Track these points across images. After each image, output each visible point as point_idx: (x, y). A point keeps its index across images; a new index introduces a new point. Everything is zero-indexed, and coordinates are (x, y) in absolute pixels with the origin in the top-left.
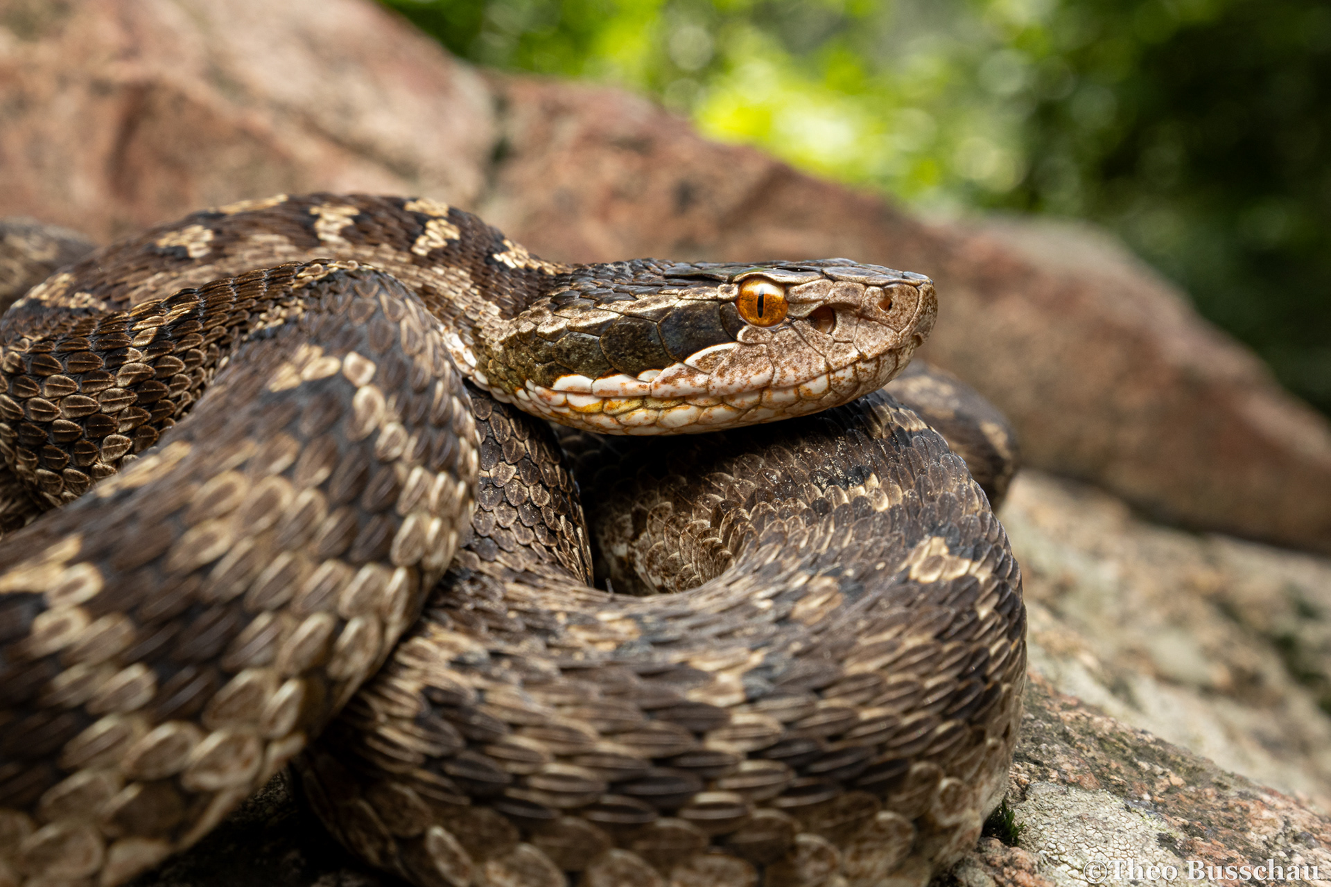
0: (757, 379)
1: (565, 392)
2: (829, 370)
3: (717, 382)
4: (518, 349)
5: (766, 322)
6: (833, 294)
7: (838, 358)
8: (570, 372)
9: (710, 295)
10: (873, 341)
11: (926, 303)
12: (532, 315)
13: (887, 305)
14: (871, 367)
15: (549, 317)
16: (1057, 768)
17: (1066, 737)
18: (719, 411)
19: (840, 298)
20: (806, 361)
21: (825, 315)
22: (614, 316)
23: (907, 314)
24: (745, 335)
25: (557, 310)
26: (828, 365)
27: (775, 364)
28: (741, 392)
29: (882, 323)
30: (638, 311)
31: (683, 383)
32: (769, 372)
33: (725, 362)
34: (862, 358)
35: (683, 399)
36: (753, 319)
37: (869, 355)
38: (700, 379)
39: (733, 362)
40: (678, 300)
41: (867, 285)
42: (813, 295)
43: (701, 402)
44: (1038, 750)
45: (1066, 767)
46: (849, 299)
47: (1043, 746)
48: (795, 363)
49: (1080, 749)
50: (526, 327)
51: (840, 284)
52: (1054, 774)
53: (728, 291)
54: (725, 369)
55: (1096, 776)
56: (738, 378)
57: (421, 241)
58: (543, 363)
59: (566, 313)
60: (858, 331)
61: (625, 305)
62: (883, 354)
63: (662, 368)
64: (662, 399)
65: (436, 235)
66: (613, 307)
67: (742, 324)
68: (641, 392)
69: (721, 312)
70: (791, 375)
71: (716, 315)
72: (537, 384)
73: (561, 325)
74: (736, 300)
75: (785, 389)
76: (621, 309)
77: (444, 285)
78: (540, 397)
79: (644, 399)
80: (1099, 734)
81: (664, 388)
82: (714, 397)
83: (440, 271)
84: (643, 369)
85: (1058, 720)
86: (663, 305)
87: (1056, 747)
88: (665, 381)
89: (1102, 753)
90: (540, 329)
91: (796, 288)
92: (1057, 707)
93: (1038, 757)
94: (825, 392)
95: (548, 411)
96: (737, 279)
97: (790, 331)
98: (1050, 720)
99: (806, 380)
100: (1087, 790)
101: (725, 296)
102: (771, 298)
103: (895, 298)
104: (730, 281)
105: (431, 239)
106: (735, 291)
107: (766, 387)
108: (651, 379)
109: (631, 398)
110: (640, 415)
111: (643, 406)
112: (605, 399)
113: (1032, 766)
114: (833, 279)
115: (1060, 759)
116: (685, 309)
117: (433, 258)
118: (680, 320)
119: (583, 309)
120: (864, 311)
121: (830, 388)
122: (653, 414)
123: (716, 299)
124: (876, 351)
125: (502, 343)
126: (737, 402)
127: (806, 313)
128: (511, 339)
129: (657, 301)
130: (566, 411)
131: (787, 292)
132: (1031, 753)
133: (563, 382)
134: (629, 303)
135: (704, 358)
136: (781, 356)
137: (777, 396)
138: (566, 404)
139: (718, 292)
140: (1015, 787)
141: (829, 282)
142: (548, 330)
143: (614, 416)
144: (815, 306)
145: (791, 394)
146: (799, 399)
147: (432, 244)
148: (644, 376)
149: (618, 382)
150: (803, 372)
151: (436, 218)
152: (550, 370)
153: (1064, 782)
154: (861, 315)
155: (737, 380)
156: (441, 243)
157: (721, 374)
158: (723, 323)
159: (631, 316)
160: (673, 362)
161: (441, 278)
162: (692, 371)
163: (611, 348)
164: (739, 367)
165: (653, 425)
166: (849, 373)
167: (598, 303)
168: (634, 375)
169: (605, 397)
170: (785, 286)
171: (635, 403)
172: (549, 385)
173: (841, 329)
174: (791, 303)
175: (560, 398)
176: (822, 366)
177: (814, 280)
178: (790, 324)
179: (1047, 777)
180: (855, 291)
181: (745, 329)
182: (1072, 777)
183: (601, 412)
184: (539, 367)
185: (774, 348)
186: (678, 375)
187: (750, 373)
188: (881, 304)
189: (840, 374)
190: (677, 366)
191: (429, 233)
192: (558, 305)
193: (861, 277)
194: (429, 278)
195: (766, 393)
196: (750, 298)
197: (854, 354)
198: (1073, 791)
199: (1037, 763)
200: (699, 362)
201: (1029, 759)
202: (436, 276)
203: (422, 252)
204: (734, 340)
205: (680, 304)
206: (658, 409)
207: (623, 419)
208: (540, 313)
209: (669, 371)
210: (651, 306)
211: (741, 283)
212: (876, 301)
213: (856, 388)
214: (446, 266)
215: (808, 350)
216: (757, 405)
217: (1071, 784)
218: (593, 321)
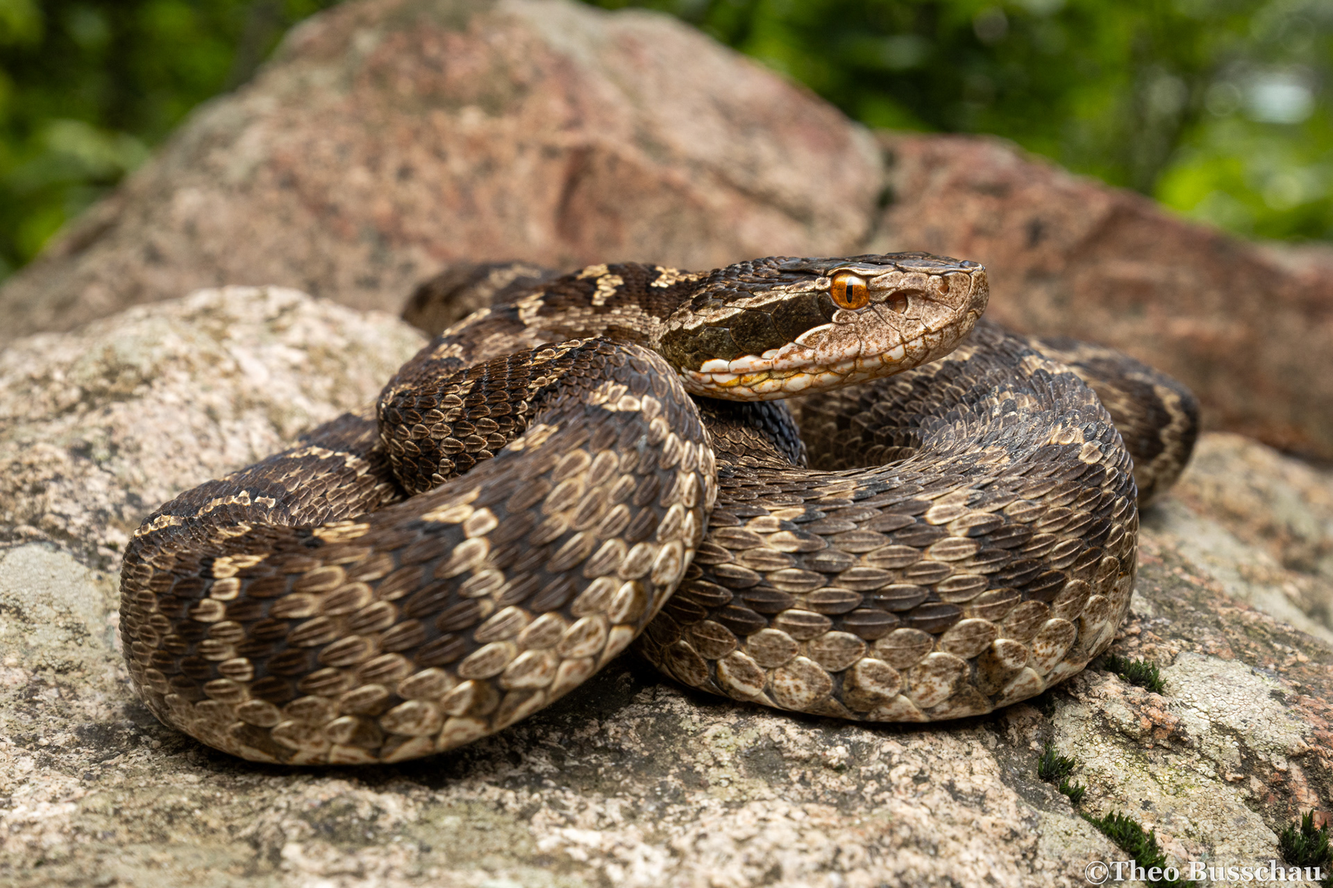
0: (850, 351)
1: (711, 373)
2: (903, 342)
3: (821, 355)
4: (672, 344)
5: (854, 306)
6: (904, 283)
7: (909, 332)
8: (711, 357)
9: (809, 288)
10: (937, 319)
11: (977, 286)
12: (680, 316)
13: (946, 289)
14: (936, 337)
15: (691, 317)
16: (1203, 643)
17: (1218, 624)
18: (826, 377)
19: (909, 285)
20: (884, 335)
21: (898, 299)
22: (738, 311)
23: (962, 296)
24: (838, 317)
25: (697, 310)
26: (902, 338)
27: (861, 339)
28: (839, 362)
29: (942, 303)
30: (756, 305)
31: (796, 358)
32: (857, 345)
33: (825, 340)
34: (927, 331)
35: (799, 369)
36: (843, 304)
37: (933, 329)
38: (808, 353)
39: (831, 339)
40: (784, 294)
41: (929, 275)
42: (888, 285)
43: (812, 370)
44: (1191, 631)
45: (1210, 643)
46: (916, 286)
47: (1196, 629)
48: (876, 338)
49: (1227, 633)
50: (675, 326)
51: (909, 275)
52: (1199, 648)
53: (823, 283)
54: (825, 345)
55: (1234, 651)
56: (835, 351)
57: (597, 295)
58: (690, 352)
59: (703, 312)
60: (924, 310)
61: (745, 302)
62: (945, 327)
63: (779, 347)
64: (782, 371)
65: (606, 288)
66: (736, 304)
67: (835, 309)
68: (766, 367)
69: (819, 301)
70: (874, 348)
71: (815, 303)
72: (689, 369)
73: (700, 323)
74: (829, 290)
75: (872, 357)
76: (743, 306)
77: (622, 320)
78: (693, 378)
79: (770, 372)
80: (1245, 623)
81: (782, 363)
82: (821, 366)
83: (617, 312)
84: (765, 350)
85: (1216, 613)
86: (774, 299)
87: (1206, 630)
88: (782, 357)
89: (1244, 636)
90: (685, 327)
91: (875, 279)
92: (1217, 604)
93: (1190, 636)
94: (903, 358)
95: (702, 388)
96: (830, 273)
97: (872, 313)
98: (1208, 612)
99: (887, 350)
100: (1223, 659)
101: (821, 288)
102: (858, 287)
103: (951, 283)
104: (825, 275)
105: (603, 292)
106: (829, 284)
107: (856, 357)
108: (771, 356)
109: (760, 372)
110: (769, 385)
111: (770, 377)
112: (741, 375)
113: (1184, 642)
114: (903, 271)
115: (1206, 637)
116: (791, 301)
117: (609, 304)
118: (787, 310)
119: (716, 308)
120: (928, 295)
121: (906, 355)
122: (778, 383)
123: (814, 290)
124: (939, 326)
125: (660, 341)
126: (838, 369)
127: (883, 298)
128: (665, 337)
129: (769, 297)
130: (713, 386)
131: (868, 283)
132: (1185, 634)
133: (708, 365)
134: (748, 300)
135: (809, 337)
136: (866, 332)
137: (867, 363)
138: (713, 382)
139: (815, 284)
140: (1168, 655)
141: (900, 274)
142: (691, 327)
143: (750, 387)
144: (889, 293)
145: (877, 361)
146: (884, 364)
147: (606, 295)
148: (766, 355)
149: (748, 361)
150: (883, 344)
151: (602, 276)
152: (696, 357)
153: (1206, 653)
154: (926, 297)
155: (835, 352)
156: (613, 292)
157: (823, 349)
158: (821, 309)
159: (750, 309)
160: (787, 343)
161: (619, 316)
162: (802, 348)
163: (739, 336)
164: (835, 343)
165: (779, 390)
166: (920, 343)
167: (726, 302)
168: (759, 354)
169: (741, 374)
170: (867, 278)
171: (764, 376)
172: (697, 369)
173: (912, 308)
174: (871, 291)
175: (708, 378)
176: (897, 339)
177: (888, 272)
178: (871, 307)
179: (1192, 649)
180: (920, 279)
181: (838, 312)
182: (1213, 650)
183: (740, 385)
184: (688, 356)
185: (860, 326)
186: (792, 352)
187: (844, 347)
188: (941, 289)
189: (912, 344)
190: (790, 345)
191: (601, 287)
192: (697, 306)
193: (925, 269)
194: (610, 320)
195: (858, 361)
196: (840, 287)
197: (921, 329)
198: (1211, 659)
199: (1189, 640)
200: (805, 341)
201: (1183, 638)
202: (616, 316)
203: (600, 303)
204: (830, 321)
205: (786, 297)
206: (781, 379)
207: (756, 388)
208: (684, 314)
209: (784, 350)
210: (764, 299)
211: (833, 277)
212: (937, 287)
213: (927, 353)
214: (620, 306)
215: (886, 327)
216: (854, 370)
217: (1212, 655)
218: (723, 317)
